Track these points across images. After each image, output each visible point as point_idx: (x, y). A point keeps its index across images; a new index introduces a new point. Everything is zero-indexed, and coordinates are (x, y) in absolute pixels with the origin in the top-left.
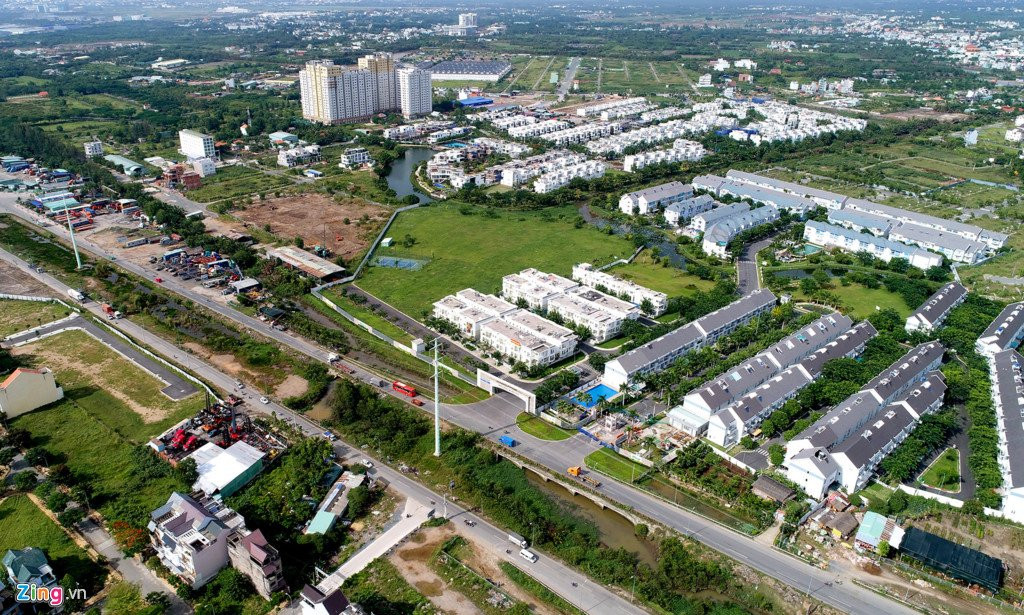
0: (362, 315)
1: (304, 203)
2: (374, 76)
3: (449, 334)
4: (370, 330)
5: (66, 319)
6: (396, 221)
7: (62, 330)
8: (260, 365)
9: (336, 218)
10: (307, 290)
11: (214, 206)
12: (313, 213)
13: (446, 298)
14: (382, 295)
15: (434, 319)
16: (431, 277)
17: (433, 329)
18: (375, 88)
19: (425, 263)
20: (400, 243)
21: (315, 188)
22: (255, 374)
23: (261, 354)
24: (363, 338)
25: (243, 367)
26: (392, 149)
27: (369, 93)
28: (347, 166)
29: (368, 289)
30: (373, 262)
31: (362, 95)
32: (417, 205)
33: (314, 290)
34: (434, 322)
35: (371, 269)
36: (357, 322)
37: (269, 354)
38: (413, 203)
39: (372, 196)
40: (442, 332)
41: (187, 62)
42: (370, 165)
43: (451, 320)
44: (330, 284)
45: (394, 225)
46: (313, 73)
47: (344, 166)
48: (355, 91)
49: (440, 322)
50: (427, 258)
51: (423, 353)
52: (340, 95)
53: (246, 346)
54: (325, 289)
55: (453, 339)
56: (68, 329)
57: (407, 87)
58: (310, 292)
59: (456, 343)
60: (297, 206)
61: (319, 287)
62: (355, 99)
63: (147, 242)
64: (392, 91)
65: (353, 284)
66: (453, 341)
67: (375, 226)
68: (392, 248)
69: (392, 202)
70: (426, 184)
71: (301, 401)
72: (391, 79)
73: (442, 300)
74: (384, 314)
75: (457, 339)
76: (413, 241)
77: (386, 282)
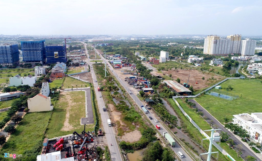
0: (190, 112)
1: (190, 72)
2: (232, 42)
3: (240, 136)
4: (191, 120)
5: (85, 88)
6: (226, 81)
7: (80, 90)
8: (128, 121)
9: (200, 77)
10: (171, 97)
11: (158, 69)
12: (191, 75)
13: (243, 114)
14: (206, 106)
15: (232, 124)
16: (237, 104)
17: (229, 130)
18: (232, 46)
19: (235, 98)
20: (224, 89)
21: (197, 69)
22: (122, 124)
23: (132, 116)
24: (186, 123)
25: (121, 119)
26: (233, 62)
27: (229, 46)
28: (212, 64)
29: (200, 102)
30: (208, 93)
31: (226, 47)
32: (238, 78)
33: (174, 97)
34: (231, 126)
35: (205, 95)
36: (186, 114)
37: (136, 117)
38: (237, 77)
39: (218, 73)
40: (235, 133)
41: (177, 43)
42: (222, 65)
43: (244, 128)
44: (183, 97)
45: (225, 83)
46: (209, 39)
47: (211, 65)
48: (223, 45)
49: (236, 127)
50: (237, 96)
51: (217, 143)
52: (218, 46)
53: (129, 111)
54: (179, 98)
55: (243, 140)
56: (82, 90)
57: (245, 45)
58: (172, 98)
59: (245, 143)
60: (187, 72)
61: (177, 97)
62: (223, 49)
63: (130, 74)
64: (239, 47)
65: (194, 99)
66: (242, 142)
67: (215, 81)
68: (220, 90)
69: (226, 76)
70: (245, 73)
71: (129, 146)
72: (239, 43)
73: (240, 115)
74: (202, 115)
75: (246, 141)
76: (232, 89)
77: (211, 102)
